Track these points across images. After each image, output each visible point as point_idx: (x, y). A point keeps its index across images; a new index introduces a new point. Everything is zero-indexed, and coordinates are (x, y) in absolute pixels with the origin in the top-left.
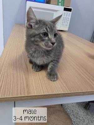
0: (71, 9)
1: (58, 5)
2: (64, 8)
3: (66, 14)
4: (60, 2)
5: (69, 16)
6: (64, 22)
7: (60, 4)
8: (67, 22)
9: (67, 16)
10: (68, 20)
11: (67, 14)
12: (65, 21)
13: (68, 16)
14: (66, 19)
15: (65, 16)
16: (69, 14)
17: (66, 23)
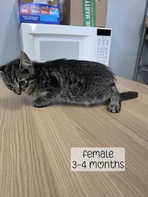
0: (110, 31)
1: (85, 25)
2: (98, 30)
3: (101, 42)
4: (88, 20)
5: (107, 44)
6: (99, 56)
7: (88, 23)
8: (105, 55)
9: (103, 44)
10: (106, 53)
11: (104, 40)
12: (101, 55)
13: (105, 45)
14: (103, 50)
15: (101, 45)
16: (108, 40)
17: (103, 58)
